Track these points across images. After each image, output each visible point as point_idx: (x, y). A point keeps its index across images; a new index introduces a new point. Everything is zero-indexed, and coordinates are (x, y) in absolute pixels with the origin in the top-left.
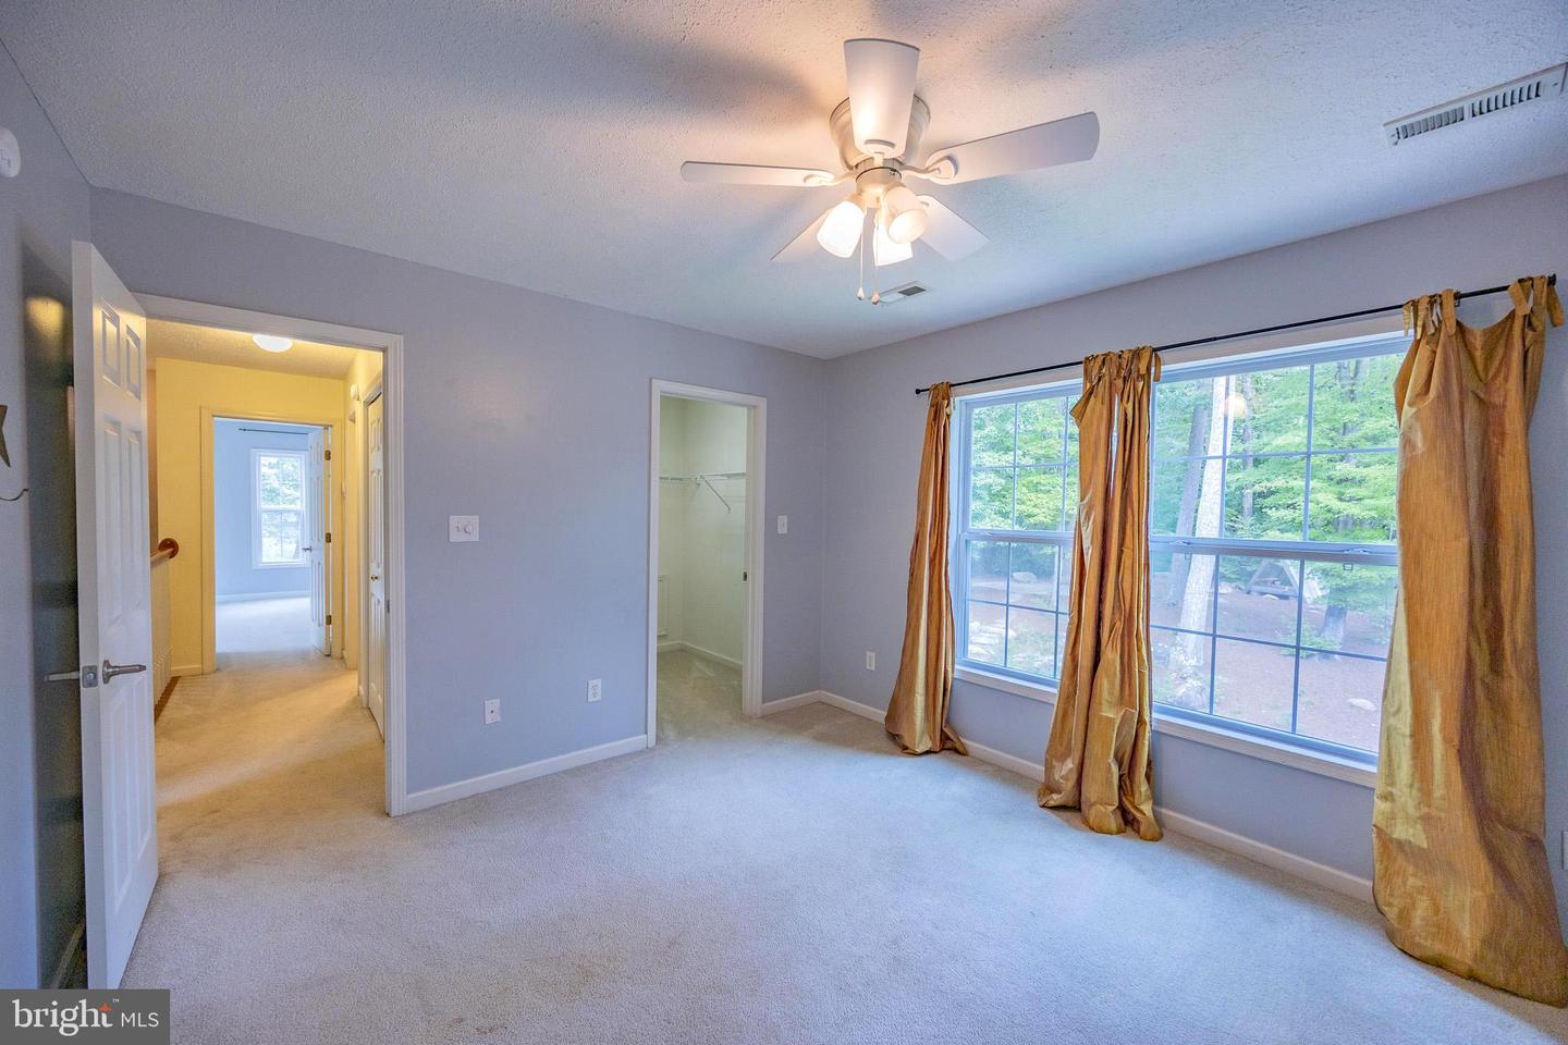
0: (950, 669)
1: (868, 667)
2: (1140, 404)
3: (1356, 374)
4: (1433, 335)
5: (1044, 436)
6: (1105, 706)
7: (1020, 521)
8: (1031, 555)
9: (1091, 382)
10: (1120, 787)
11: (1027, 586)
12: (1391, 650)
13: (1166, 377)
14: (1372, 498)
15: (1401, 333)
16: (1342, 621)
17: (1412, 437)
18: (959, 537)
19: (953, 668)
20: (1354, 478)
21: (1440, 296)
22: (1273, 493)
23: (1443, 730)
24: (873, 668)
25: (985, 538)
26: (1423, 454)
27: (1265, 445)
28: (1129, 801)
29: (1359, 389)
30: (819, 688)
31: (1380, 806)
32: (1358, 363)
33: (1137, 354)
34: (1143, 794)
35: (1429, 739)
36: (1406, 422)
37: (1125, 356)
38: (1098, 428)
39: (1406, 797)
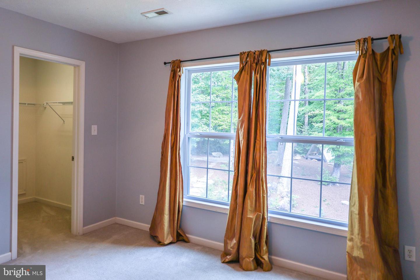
0: (181, 201)
1: (141, 203)
2: (263, 74)
3: (343, 68)
4: (365, 54)
5: (226, 88)
6: (249, 212)
7: (215, 128)
8: (220, 144)
9: (243, 64)
10: (255, 249)
11: (218, 159)
12: (352, 180)
13: (273, 64)
14: (349, 118)
15: (355, 52)
16: (339, 169)
17: (358, 94)
18: (185, 135)
19: (182, 200)
20: (343, 110)
21: (367, 39)
22: (315, 116)
23: (368, 211)
24: (143, 203)
25: (197, 136)
26: (361, 101)
27: (313, 95)
28: (259, 255)
29: (344, 74)
30: (114, 216)
31: (349, 243)
32: (344, 63)
33: (261, 53)
34: (264, 251)
35: (364, 214)
36: (356, 88)
37: (257, 53)
38: (246, 85)
39: (357, 238)
